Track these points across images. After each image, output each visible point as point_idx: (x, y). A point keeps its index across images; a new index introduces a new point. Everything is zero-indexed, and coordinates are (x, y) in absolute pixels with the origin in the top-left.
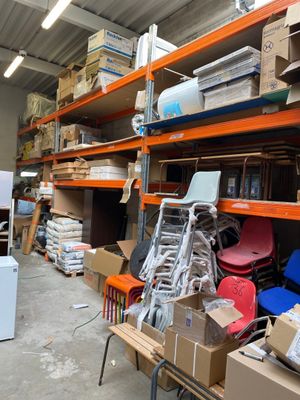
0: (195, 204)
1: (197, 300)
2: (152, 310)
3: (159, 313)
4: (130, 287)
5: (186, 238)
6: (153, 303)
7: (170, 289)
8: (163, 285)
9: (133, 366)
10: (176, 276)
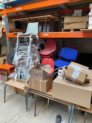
0: (31, 34)
1: (38, 67)
2: (19, 74)
3: (22, 74)
4: (9, 68)
5: (29, 47)
6: (19, 72)
7: (25, 66)
8: (22, 65)
9: (15, 93)
10: (27, 61)
